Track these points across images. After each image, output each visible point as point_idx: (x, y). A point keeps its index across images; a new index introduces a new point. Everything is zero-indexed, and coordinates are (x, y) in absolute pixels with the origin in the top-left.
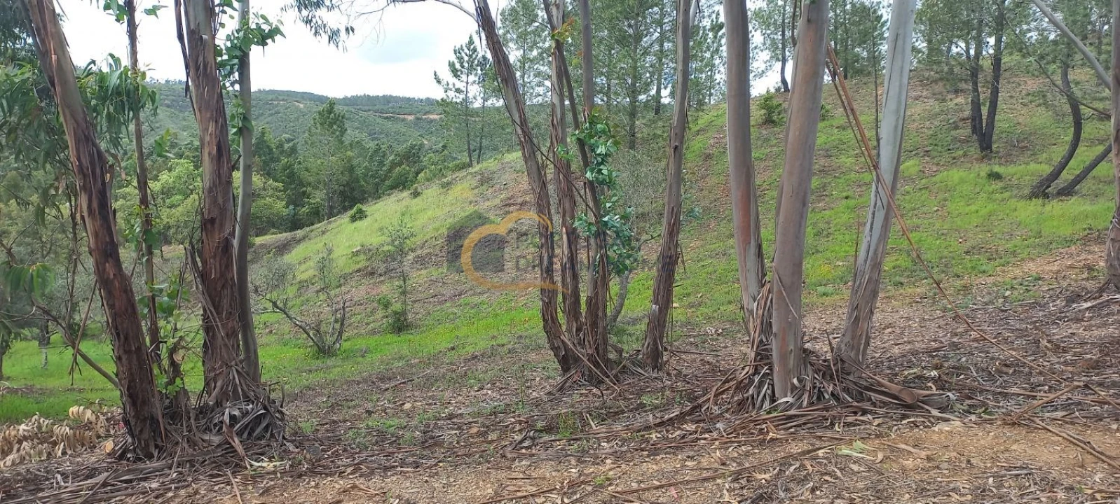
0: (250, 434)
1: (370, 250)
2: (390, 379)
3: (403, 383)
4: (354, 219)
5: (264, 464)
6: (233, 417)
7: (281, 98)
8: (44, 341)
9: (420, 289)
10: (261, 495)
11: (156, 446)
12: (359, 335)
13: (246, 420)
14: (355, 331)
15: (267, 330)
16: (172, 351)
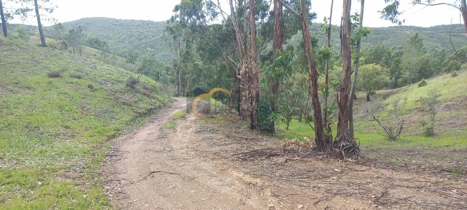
0: (348, 151)
1: (424, 100)
2: (412, 152)
3: (417, 154)
4: (420, 85)
5: (350, 160)
6: (343, 145)
7: (399, 29)
8: (300, 120)
9: (445, 119)
10: (345, 165)
11: (323, 149)
12: (410, 135)
13: (347, 147)
14: (409, 133)
15: (374, 128)
16: (329, 124)
